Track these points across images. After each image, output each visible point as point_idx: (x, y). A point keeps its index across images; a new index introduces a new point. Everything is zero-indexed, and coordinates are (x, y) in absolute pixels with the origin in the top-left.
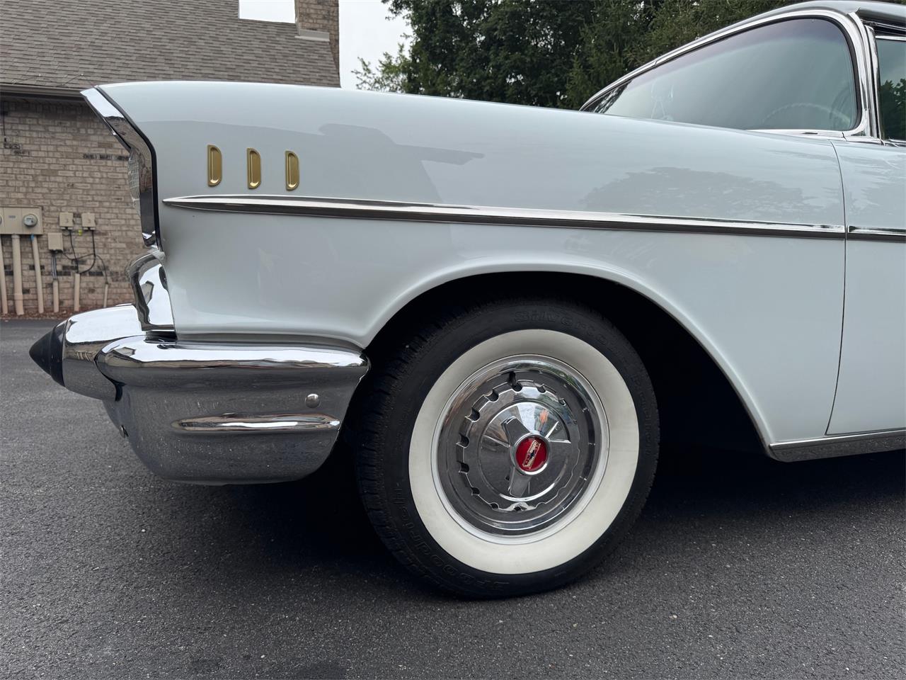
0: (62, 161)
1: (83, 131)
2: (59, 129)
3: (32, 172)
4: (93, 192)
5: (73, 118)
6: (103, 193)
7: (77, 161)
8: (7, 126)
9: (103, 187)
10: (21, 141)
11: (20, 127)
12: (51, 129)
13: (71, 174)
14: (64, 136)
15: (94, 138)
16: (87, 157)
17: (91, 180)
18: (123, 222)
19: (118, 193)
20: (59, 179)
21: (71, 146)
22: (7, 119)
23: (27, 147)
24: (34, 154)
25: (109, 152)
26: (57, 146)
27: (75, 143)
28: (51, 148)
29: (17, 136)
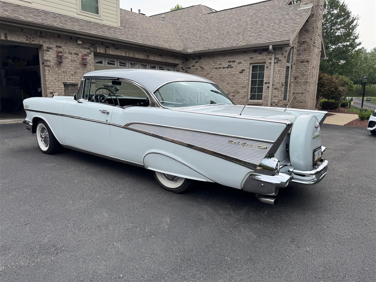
0: (211, 70)
1: (216, 61)
2: (211, 61)
3: (204, 74)
4: (216, 79)
5: (214, 57)
6: (219, 79)
7: (214, 70)
8: (201, 62)
9: (219, 77)
10: (203, 65)
11: (203, 62)
12: (209, 61)
13: (212, 74)
14: (212, 63)
15: (218, 63)
16: (216, 68)
17: (216, 75)
18: (222, 87)
19: (222, 78)
20: (210, 75)
21: (213, 66)
22: (201, 60)
23: (204, 67)
24: (205, 69)
25: (221, 66)
26: (210, 66)
27: (214, 65)
28: (209, 67)
29: (203, 64)
